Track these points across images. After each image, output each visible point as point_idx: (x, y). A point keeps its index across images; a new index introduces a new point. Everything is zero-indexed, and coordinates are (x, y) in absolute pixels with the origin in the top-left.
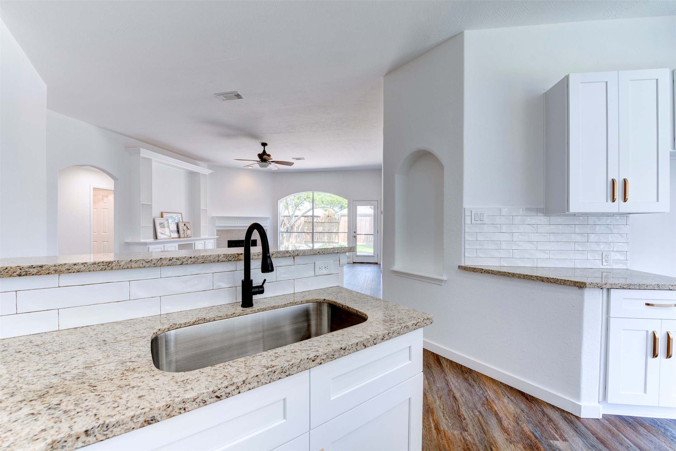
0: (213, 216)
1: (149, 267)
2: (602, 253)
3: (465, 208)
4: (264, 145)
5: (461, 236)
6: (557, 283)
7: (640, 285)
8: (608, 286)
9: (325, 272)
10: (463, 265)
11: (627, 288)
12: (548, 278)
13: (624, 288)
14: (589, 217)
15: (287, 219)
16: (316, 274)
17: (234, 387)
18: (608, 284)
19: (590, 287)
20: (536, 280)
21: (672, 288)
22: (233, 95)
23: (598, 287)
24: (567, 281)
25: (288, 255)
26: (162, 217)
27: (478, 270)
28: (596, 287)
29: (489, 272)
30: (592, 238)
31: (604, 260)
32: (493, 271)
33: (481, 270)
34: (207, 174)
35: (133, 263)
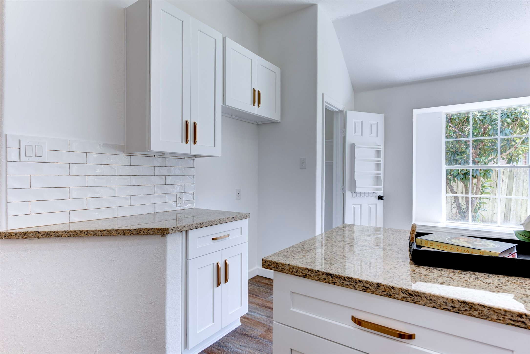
2: (177, 194)
3: (6, 135)
6: (140, 234)
7: (208, 222)
8: (187, 228)
10: (3, 230)
11: (200, 227)
12: (130, 230)
13: (198, 228)
14: (166, 159)
18: (187, 225)
19: (172, 232)
20: (116, 235)
21: (227, 221)
23: (179, 231)
24: (151, 230)
27: (30, 235)
28: (177, 231)
29: (51, 234)
30: (170, 180)
31: (178, 202)
32: (57, 232)
33: (38, 234)
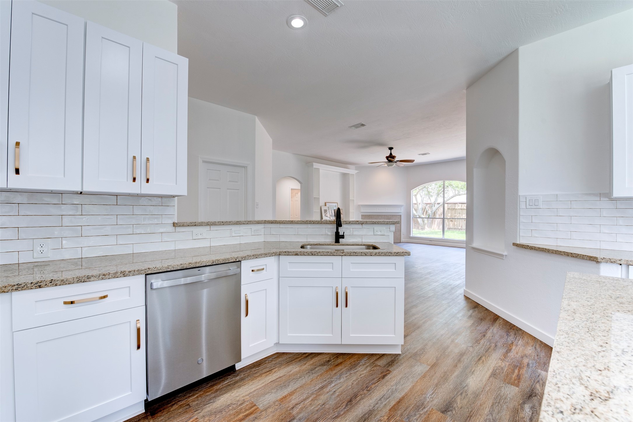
0: (359, 204)
1: (303, 223)
3: (520, 195)
4: (391, 149)
5: (517, 219)
6: (578, 258)
8: (626, 262)
9: (379, 233)
10: (518, 242)
15: (429, 207)
16: (375, 234)
17: (316, 253)
22: (359, 125)
24: (585, 256)
25: (358, 223)
26: (326, 206)
27: (525, 247)
28: (609, 262)
29: (533, 248)
32: (536, 247)
33: (528, 246)
34: (354, 174)
35: (299, 222)
